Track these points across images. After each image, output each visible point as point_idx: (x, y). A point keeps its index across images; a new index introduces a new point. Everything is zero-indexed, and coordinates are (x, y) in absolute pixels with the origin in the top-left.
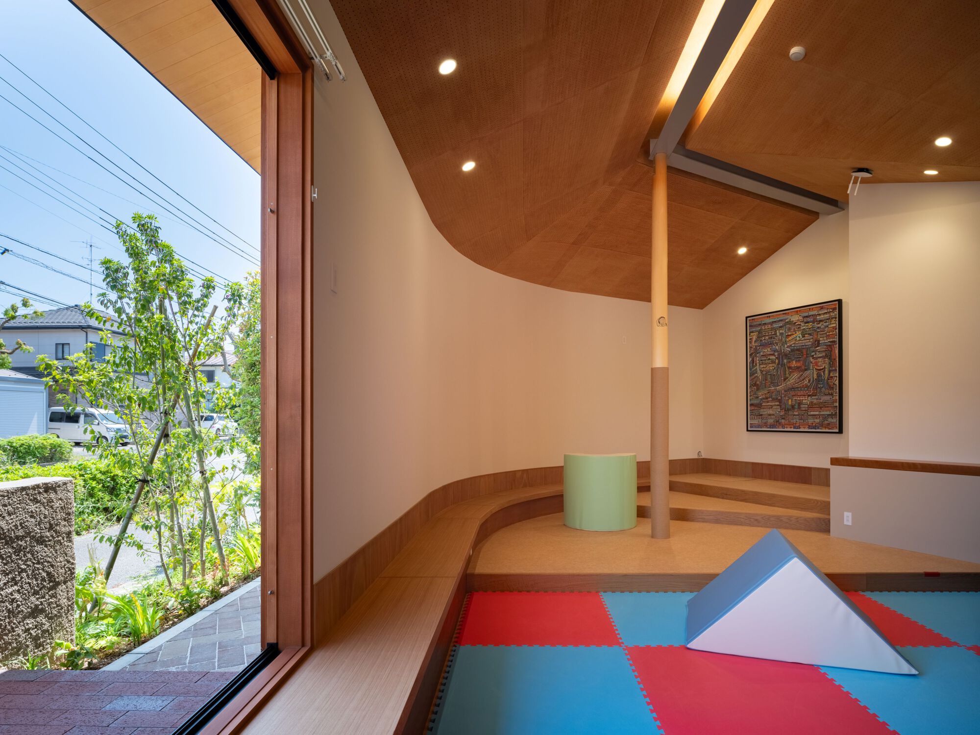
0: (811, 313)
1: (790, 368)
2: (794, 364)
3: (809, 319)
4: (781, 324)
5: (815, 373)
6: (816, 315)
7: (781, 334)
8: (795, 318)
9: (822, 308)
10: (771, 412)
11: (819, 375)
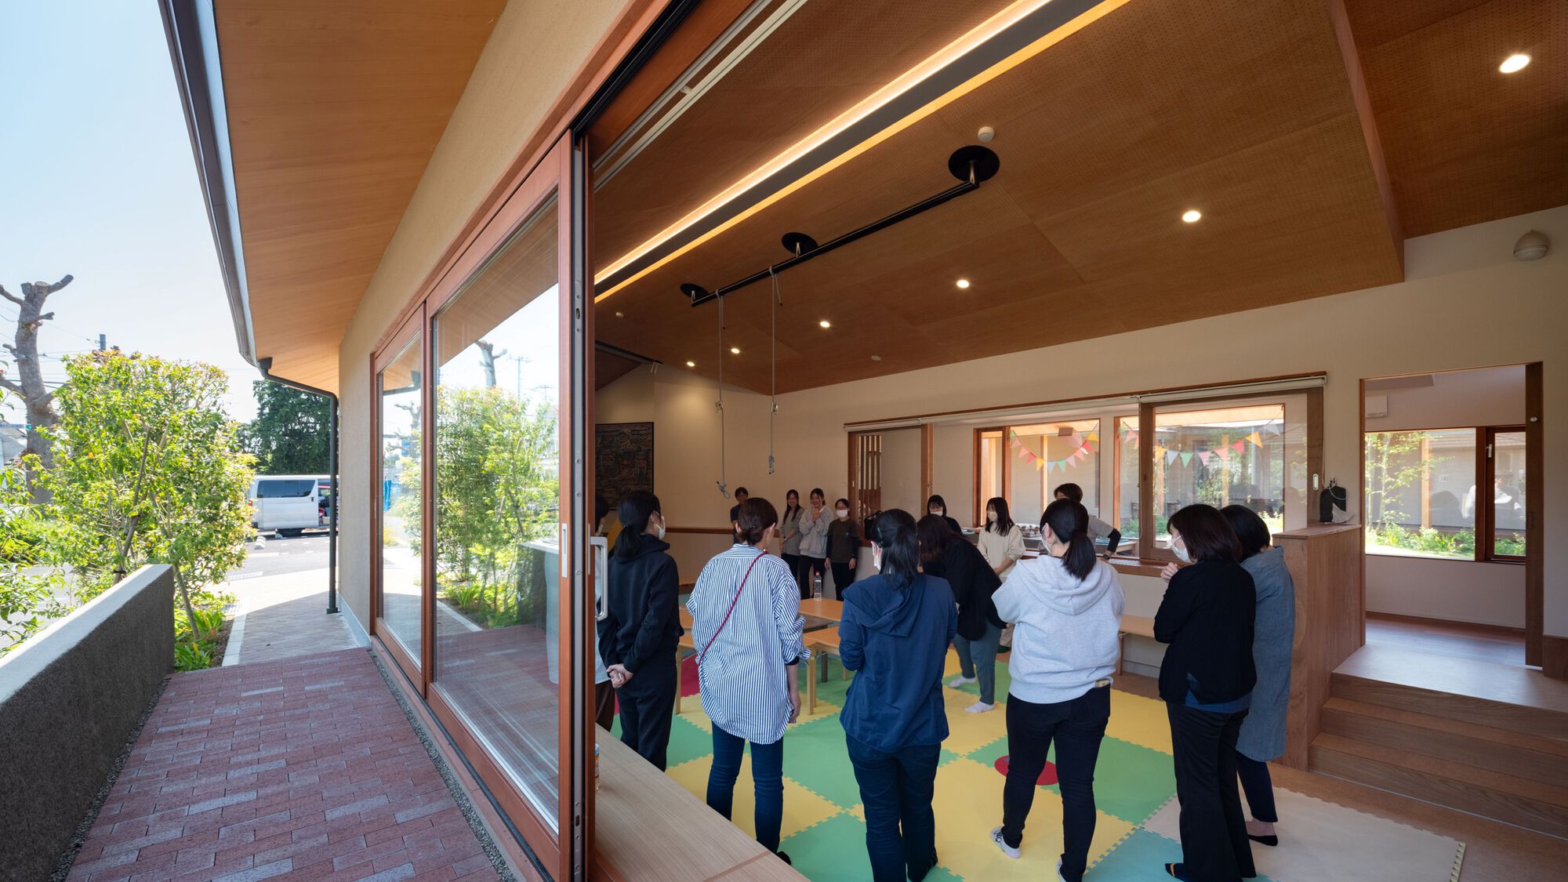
0: (637, 428)
1: (622, 464)
2: (625, 462)
3: (635, 433)
4: (617, 433)
5: (639, 469)
6: (638, 431)
7: (617, 440)
8: (626, 430)
9: (643, 426)
10: (610, 495)
11: (641, 472)
